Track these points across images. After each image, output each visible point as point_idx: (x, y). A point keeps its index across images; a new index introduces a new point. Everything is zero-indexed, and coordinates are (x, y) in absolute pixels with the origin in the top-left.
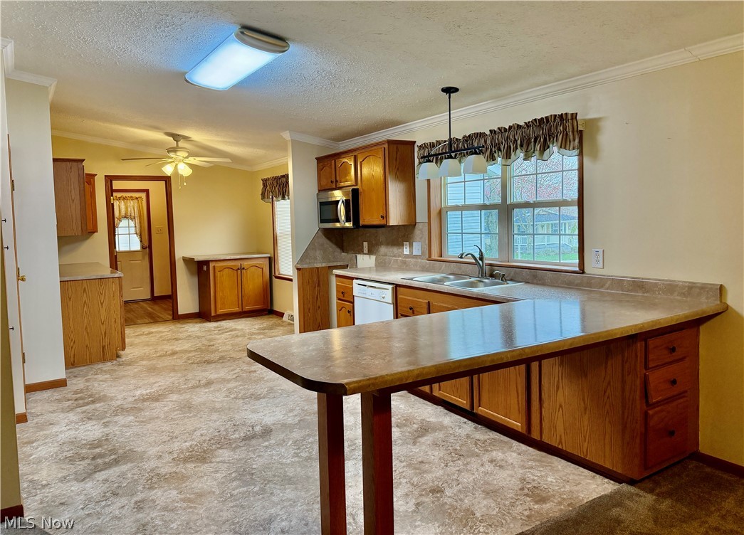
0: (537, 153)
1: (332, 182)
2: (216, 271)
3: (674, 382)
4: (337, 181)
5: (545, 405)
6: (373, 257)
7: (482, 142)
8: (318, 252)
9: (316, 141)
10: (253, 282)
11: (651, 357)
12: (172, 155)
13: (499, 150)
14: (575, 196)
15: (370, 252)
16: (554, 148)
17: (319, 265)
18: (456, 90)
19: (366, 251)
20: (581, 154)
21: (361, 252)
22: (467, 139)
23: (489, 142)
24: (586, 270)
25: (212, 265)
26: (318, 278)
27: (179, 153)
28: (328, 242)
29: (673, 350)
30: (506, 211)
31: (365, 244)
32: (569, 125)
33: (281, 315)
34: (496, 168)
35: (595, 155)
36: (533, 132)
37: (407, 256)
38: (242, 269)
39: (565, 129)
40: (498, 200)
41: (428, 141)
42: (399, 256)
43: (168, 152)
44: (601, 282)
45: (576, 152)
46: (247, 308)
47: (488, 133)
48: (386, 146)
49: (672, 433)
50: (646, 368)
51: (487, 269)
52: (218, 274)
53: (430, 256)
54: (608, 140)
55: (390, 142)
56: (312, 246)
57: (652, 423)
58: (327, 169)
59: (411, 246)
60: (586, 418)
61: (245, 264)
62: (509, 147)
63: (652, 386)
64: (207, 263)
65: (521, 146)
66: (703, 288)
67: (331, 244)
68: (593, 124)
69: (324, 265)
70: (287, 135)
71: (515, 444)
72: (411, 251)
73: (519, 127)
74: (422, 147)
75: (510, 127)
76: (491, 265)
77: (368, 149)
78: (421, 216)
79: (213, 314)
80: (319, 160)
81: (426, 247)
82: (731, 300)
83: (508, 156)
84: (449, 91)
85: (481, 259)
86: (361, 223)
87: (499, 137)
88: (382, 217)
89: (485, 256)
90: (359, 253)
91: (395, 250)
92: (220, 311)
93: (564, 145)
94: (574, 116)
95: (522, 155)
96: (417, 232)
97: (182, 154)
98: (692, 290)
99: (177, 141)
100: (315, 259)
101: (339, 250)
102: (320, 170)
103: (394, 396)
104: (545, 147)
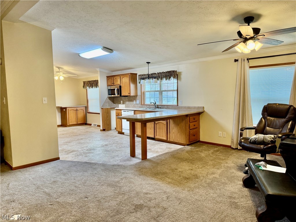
0: (168, 79)
1: (112, 83)
2: (69, 111)
3: (195, 125)
4: (114, 83)
5: (171, 133)
6: (124, 105)
7: (155, 75)
8: (107, 104)
9: (107, 71)
10: (81, 115)
11: (190, 120)
12: (58, 73)
13: (160, 77)
14: (176, 89)
15: (123, 103)
16: (172, 78)
17: (108, 107)
18: (150, 63)
19: (122, 103)
20: (177, 80)
21: (120, 103)
22: (152, 74)
23: (157, 75)
24: (178, 105)
25: (67, 109)
26: (108, 111)
27: (60, 73)
28: (110, 101)
29: (194, 119)
30: (161, 92)
31: (122, 101)
32: (175, 73)
33: (91, 125)
34: (159, 82)
35: (180, 80)
36: (167, 74)
37: (135, 104)
38: (77, 110)
39: (174, 74)
40: (159, 89)
41: (141, 74)
42: (132, 104)
43: (57, 72)
44: (182, 107)
45: (176, 79)
46: (79, 123)
47: (157, 73)
48: (130, 75)
49: (194, 135)
50: (190, 122)
51: (157, 106)
52: (69, 112)
53: (141, 104)
54: (183, 76)
55: (131, 74)
56: (105, 102)
57: (191, 133)
58: (110, 80)
59: (136, 101)
60: (179, 134)
61: (78, 109)
62: (162, 77)
63: (190, 126)
64: (66, 108)
65: (165, 77)
66: (200, 107)
67: (111, 101)
68: (180, 73)
69: (109, 107)
70: (98, 70)
71: (164, 143)
72: (136, 103)
73: (164, 72)
74: (139, 75)
75: (162, 72)
76: (157, 105)
77: (124, 75)
78: (139, 93)
79: (68, 125)
80: (107, 77)
81: (140, 101)
82: (205, 110)
83: (162, 79)
84: (148, 63)
85: (155, 104)
86: (122, 95)
87: (160, 75)
88: (129, 93)
89: (156, 103)
90: (120, 104)
91: (131, 103)
92: (70, 124)
93: (174, 78)
94: (176, 71)
95: (165, 79)
96: (138, 97)
97: (61, 74)
98: (199, 108)
99: (59, 69)
100: (106, 106)
101: (113, 103)
102: (107, 80)
103: (147, 124)
104: (170, 78)
